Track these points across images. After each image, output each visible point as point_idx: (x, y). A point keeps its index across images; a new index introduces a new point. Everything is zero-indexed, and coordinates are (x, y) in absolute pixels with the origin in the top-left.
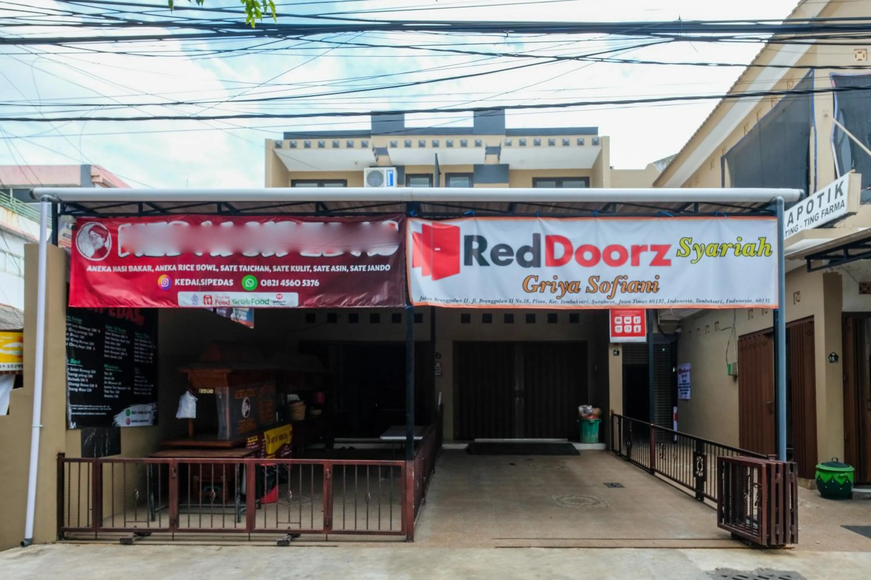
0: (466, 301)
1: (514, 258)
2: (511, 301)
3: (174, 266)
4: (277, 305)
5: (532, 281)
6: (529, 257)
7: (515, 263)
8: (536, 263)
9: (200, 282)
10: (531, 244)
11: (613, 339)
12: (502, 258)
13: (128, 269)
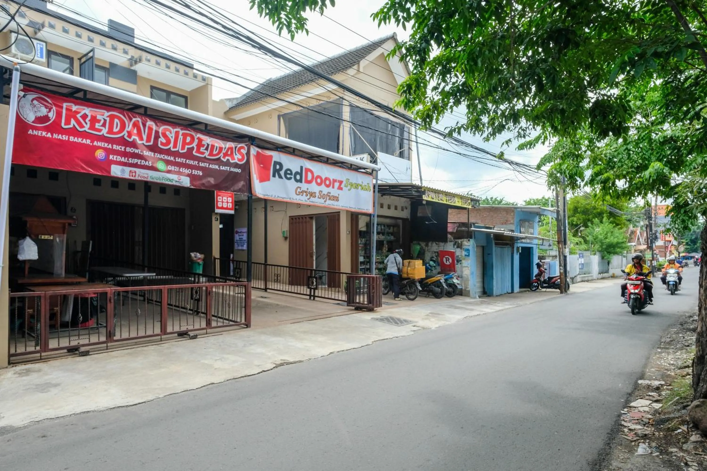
0: (272, 196)
1: (293, 176)
2: (290, 199)
3: (110, 145)
4: (177, 184)
5: (299, 189)
6: (298, 177)
7: (293, 179)
8: (300, 181)
9: (128, 160)
10: (299, 171)
11: (217, 211)
12: (288, 176)
13: (69, 138)
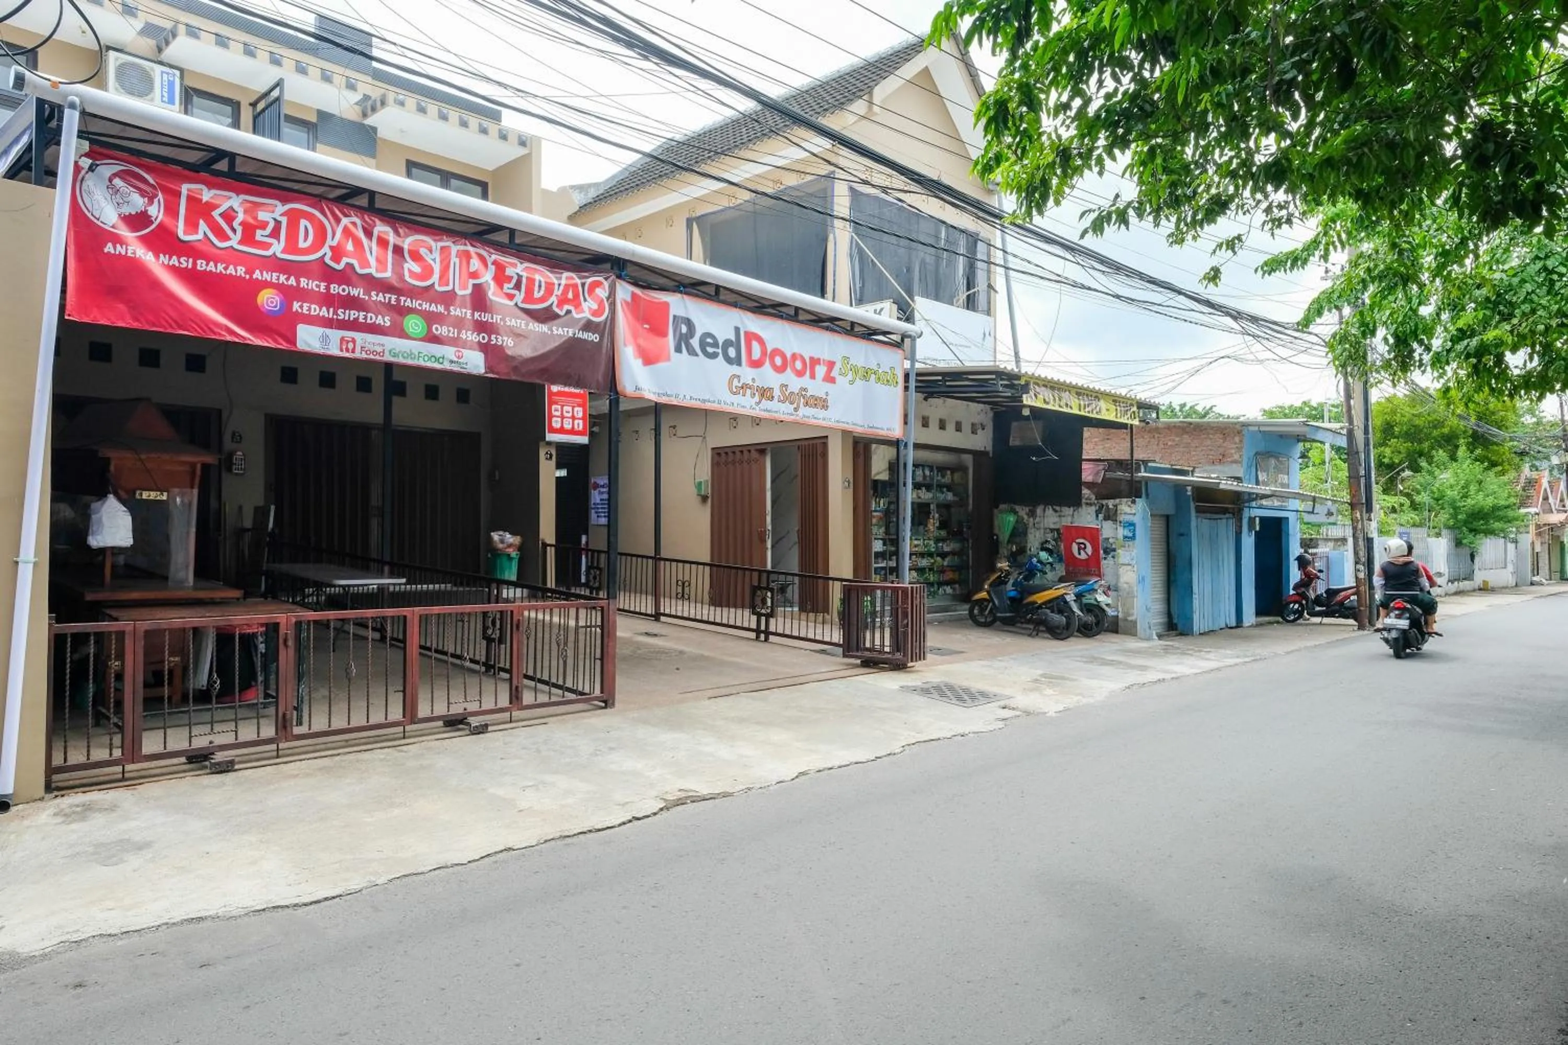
0: (676, 396)
1: (720, 351)
2: (717, 401)
3: (292, 278)
4: (455, 368)
5: (735, 382)
6: (731, 352)
7: (720, 356)
8: (737, 361)
9: (335, 313)
10: (733, 339)
11: (550, 437)
12: (710, 350)
13: (195, 264)
